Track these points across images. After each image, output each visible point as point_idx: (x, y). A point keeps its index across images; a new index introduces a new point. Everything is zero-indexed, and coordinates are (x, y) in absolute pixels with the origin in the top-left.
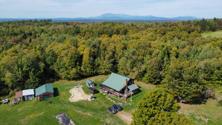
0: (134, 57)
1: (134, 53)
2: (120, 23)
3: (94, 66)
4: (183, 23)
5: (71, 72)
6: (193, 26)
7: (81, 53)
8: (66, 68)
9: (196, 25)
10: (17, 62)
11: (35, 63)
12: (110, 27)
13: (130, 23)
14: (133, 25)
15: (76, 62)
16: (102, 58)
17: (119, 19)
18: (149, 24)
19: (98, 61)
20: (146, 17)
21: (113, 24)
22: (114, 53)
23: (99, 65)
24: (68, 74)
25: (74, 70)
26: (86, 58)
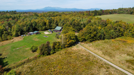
0: (63, 22)
1: (63, 21)
2: (57, 12)
3: (50, 26)
4: (87, 12)
5: (43, 28)
6: (91, 13)
7: (46, 22)
8: (41, 27)
9: (92, 13)
10: (26, 24)
11: (31, 25)
12: (52, 14)
13: (62, 12)
14: (63, 13)
15: (44, 24)
16: (53, 23)
17: (55, 10)
18: (71, 12)
19: (51, 24)
20: (72, 9)
21: (54, 13)
22: (57, 22)
23: (52, 26)
24: (42, 28)
25: (44, 27)
26: (47, 23)
